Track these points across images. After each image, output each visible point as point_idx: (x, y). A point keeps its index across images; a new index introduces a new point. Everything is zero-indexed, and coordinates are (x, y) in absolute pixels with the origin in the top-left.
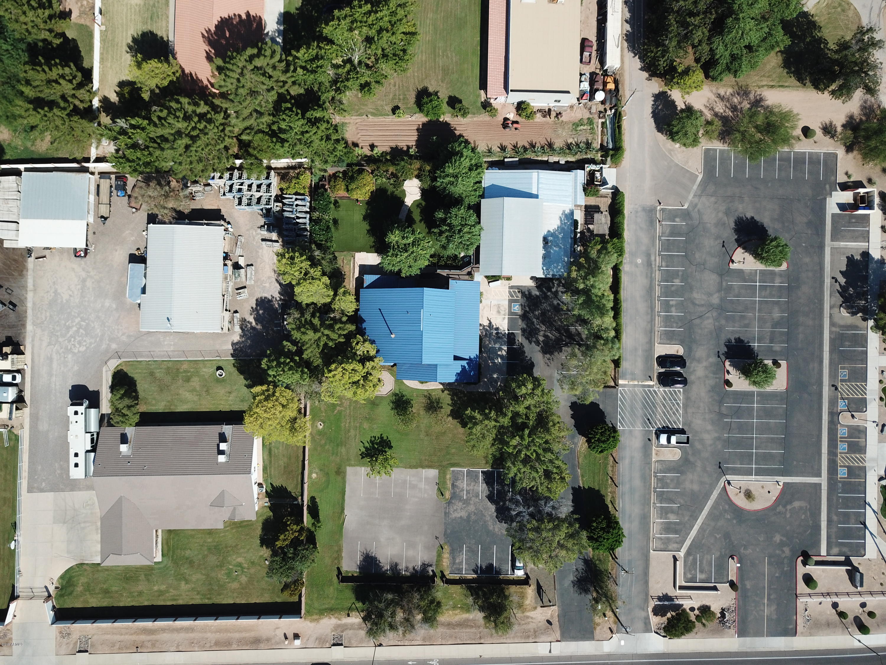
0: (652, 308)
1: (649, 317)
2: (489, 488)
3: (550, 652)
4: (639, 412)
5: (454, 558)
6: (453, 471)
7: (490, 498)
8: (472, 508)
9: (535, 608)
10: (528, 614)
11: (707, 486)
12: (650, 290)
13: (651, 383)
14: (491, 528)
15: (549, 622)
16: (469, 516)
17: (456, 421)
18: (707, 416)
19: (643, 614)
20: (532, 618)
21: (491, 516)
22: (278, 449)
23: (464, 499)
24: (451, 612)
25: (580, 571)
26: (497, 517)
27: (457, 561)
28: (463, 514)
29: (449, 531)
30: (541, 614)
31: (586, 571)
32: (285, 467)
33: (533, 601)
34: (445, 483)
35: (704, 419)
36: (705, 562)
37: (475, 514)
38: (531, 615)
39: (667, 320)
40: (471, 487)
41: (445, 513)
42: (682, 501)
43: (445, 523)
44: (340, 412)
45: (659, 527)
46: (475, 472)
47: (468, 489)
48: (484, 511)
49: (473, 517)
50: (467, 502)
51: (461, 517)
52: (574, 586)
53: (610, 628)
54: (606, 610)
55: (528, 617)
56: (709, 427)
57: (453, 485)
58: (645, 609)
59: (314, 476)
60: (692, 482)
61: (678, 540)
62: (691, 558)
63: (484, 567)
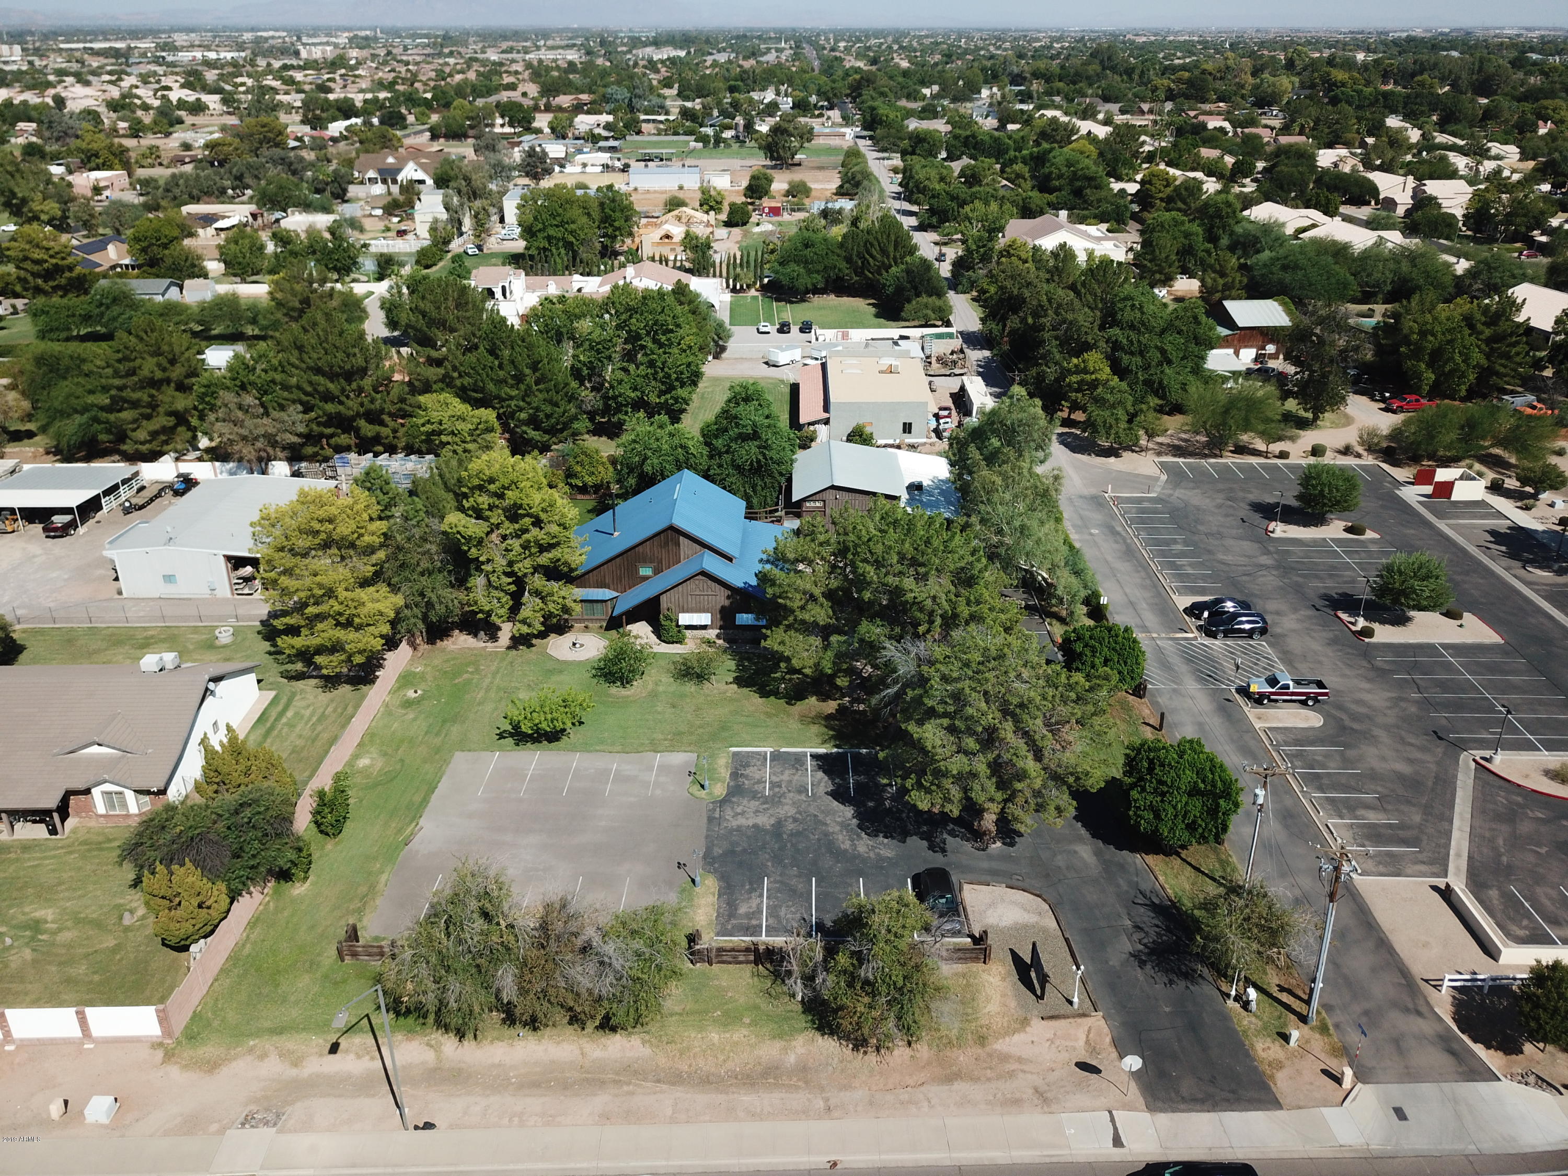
0: (1145, 567)
1: (1143, 574)
2: (832, 779)
3: (1117, 1141)
4: (1181, 667)
5: (732, 906)
6: (735, 754)
7: (839, 795)
8: (787, 810)
9: (1024, 1022)
10: (1001, 1045)
11: (1433, 767)
12: (1129, 553)
13: (1190, 635)
14: (847, 845)
15: (1084, 1066)
16: (779, 824)
17: (745, 690)
18: (1348, 672)
19: (1425, 1027)
20: (1020, 1060)
21: (844, 826)
22: (291, 725)
23: (764, 796)
24: (715, 1037)
25: (1152, 932)
26: (860, 826)
27: (743, 910)
28: (765, 821)
29: (717, 851)
30: (1052, 1041)
31: (1168, 930)
32: (293, 752)
33: (1013, 1004)
34: (712, 770)
35: (1344, 676)
36: (1547, 903)
37: (795, 820)
38: (1015, 1051)
39: (1181, 577)
40: (786, 777)
41: (710, 819)
42: (1380, 789)
43: (707, 837)
44: (469, 681)
45: (1348, 835)
46: (795, 754)
47: (775, 779)
48: (821, 817)
49: (790, 826)
50: (775, 800)
51: (755, 826)
52: (1142, 964)
53: (1325, 1072)
54: (1285, 1025)
55: (1005, 1058)
56: (1367, 686)
57: (735, 775)
58: (1423, 1009)
59: (363, 762)
60: (1383, 759)
61: (1422, 857)
62: (1494, 893)
63: (829, 924)
